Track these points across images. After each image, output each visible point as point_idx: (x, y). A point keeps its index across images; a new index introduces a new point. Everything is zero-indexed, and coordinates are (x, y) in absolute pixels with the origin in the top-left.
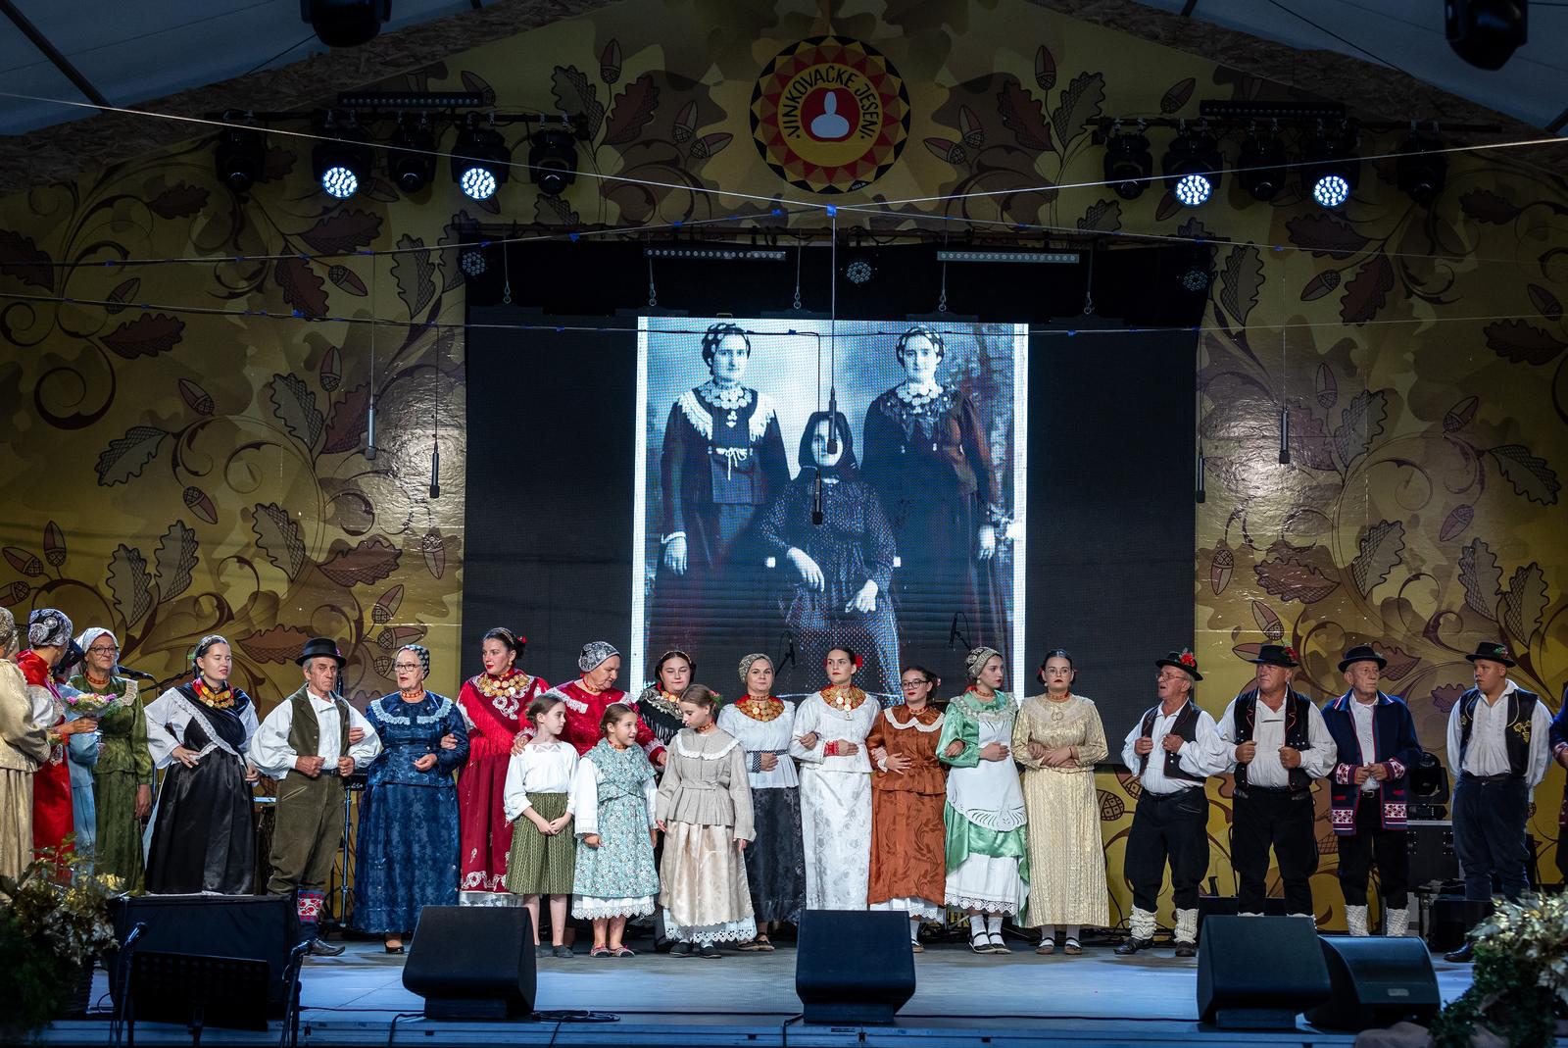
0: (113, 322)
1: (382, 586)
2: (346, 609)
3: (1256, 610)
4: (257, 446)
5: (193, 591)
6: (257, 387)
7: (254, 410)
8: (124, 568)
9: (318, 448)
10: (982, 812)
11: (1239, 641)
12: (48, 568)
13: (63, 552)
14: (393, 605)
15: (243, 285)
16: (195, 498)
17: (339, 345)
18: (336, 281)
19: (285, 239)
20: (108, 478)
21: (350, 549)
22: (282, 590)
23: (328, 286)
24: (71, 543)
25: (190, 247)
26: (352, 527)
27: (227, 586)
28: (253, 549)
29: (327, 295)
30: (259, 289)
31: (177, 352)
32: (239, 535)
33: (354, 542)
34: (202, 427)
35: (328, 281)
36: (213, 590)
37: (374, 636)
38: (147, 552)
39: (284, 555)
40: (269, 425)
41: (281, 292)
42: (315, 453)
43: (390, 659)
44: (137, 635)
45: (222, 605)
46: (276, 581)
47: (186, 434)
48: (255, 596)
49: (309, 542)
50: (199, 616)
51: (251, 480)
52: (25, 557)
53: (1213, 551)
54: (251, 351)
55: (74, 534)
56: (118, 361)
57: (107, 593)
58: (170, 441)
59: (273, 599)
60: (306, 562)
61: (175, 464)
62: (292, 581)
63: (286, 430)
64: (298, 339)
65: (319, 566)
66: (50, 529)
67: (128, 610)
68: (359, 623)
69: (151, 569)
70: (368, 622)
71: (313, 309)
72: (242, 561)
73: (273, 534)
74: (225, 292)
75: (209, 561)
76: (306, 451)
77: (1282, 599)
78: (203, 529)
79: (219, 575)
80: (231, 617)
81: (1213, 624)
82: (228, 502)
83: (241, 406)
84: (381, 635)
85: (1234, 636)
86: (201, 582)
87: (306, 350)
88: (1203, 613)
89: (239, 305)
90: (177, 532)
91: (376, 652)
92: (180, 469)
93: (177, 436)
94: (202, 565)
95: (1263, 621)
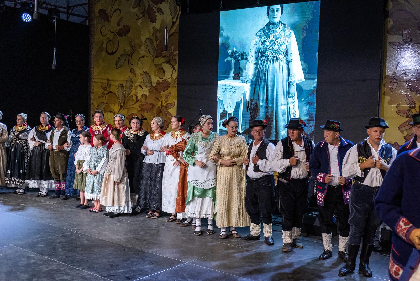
0: (119, 28)
1: (167, 92)
2: (159, 99)
3: (406, 98)
4: (143, 57)
5: (131, 94)
6: (143, 41)
7: (143, 48)
8: (120, 88)
9: (155, 56)
10: (199, 182)
11: (399, 109)
12: (108, 89)
13: (110, 85)
14: (168, 98)
15: (141, 15)
16: (132, 71)
17: (158, 29)
18: (158, 12)
19: (149, 3)
20: (117, 67)
21: (161, 83)
22: (147, 94)
23: (157, 14)
24: (112, 83)
25: (131, 8)
26: (161, 77)
27: (138, 93)
28: (142, 83)
29: (156, 16)
30: (144, 16)
31: (129, 35)
32: (140, 80)
33: (161, 81)
34: (133, 53)
35: (157, 12)
36: (135, 94)
37: (165, 105)
38: (124, 85)
39: (148, 85)
40: (146, 51)
41: (148, 17)
42: (154, 58)
43: (168, 112)
44: (122, 105)
45: (137, 98)
46: (146, 91)
47: (131, 55)
48: (143, 95)
49: (152, 81)
50: (133, 100)
51: (142, 66)
52: (104, 86)
53: (391, 76)
54: (142, 32)
55: (112, 81)
56: (119, 38)
57: (117, 95)
58: (128, 57)
59: (146, 95)
60: (152, 86)
61: (129, 63)
62: (149, 91)
63: (148, 52)
64: (151, 28)
65: (154, 87)
66: (108, 80)
67: (121, 99)
68: (162, 102)
69: (124, 89)
70: (164, 102)
71: (153, 20)
72: (140, 86)
73: (146, 80)
74: (138, 18)
75: (135, 86)
76: (152, 57)
77: (416, 93)
78: (134, 79)
79: (136, 90)
80: (138, 101)
81: (390, 103)
82: (138, 72)
83: (140, 47)
84: (166, 105)
85: (397, 107)
86: (133, 92)
87: (152, 31)
88: (387, 98)
89: (140, 21)
90: (129, 79)
91: (165, 110)
92: (130, 64)
93: (129, 55)
94: (133, 87)
95: (408, 102)
